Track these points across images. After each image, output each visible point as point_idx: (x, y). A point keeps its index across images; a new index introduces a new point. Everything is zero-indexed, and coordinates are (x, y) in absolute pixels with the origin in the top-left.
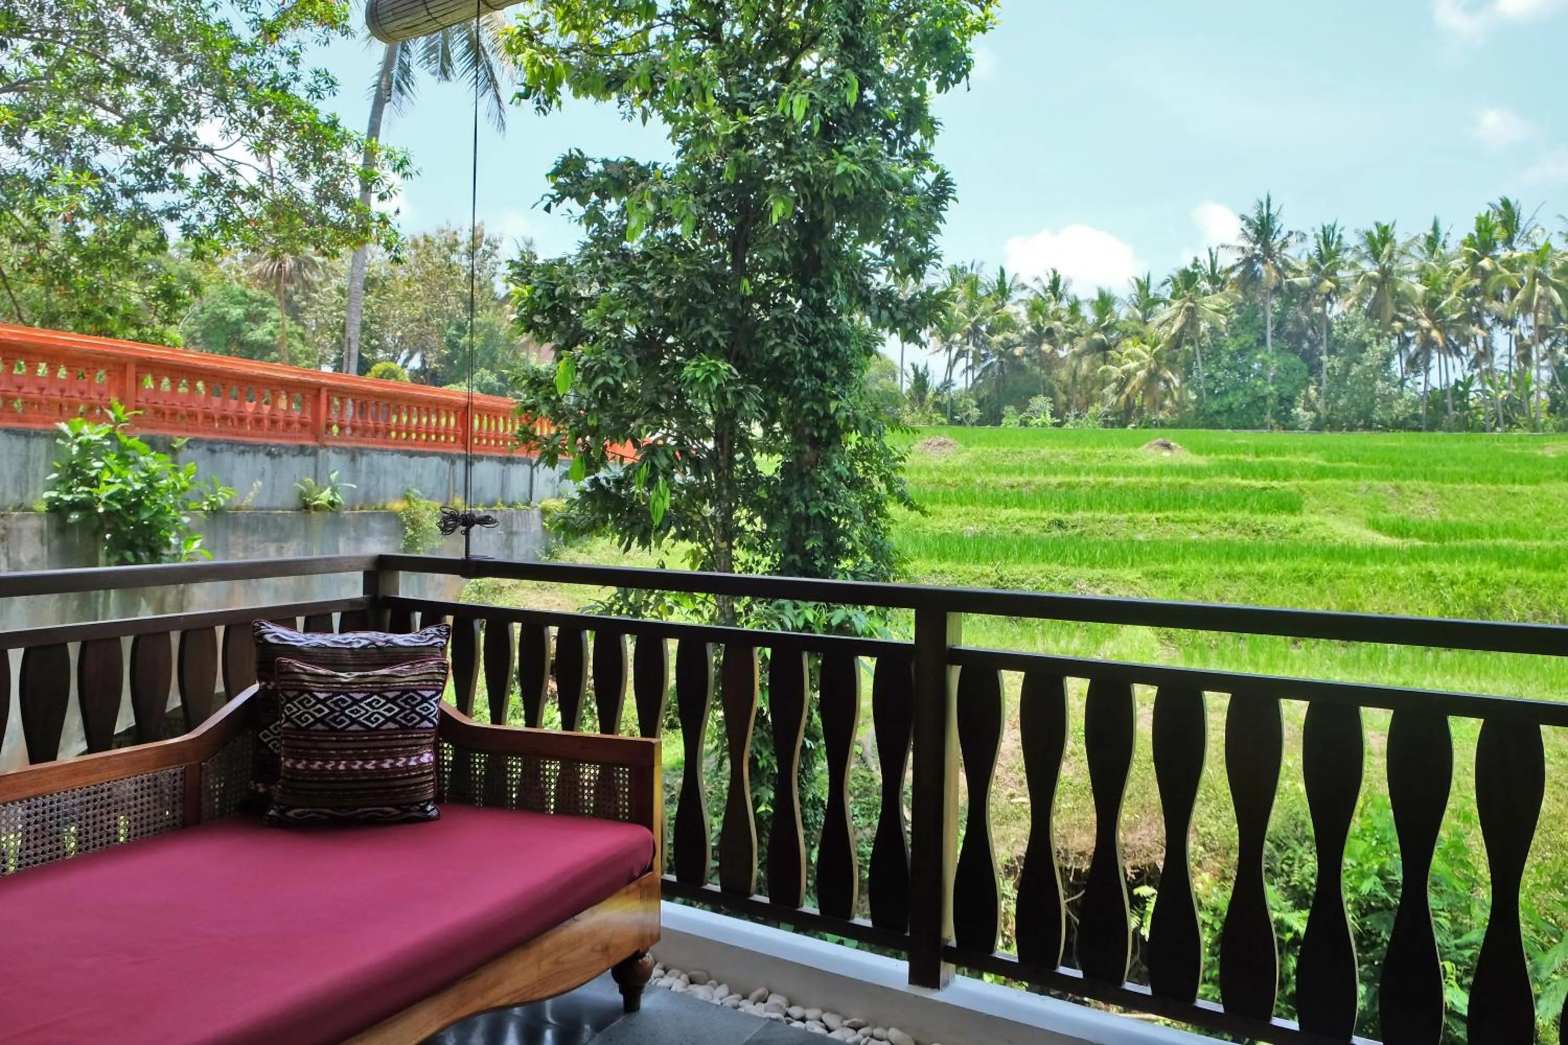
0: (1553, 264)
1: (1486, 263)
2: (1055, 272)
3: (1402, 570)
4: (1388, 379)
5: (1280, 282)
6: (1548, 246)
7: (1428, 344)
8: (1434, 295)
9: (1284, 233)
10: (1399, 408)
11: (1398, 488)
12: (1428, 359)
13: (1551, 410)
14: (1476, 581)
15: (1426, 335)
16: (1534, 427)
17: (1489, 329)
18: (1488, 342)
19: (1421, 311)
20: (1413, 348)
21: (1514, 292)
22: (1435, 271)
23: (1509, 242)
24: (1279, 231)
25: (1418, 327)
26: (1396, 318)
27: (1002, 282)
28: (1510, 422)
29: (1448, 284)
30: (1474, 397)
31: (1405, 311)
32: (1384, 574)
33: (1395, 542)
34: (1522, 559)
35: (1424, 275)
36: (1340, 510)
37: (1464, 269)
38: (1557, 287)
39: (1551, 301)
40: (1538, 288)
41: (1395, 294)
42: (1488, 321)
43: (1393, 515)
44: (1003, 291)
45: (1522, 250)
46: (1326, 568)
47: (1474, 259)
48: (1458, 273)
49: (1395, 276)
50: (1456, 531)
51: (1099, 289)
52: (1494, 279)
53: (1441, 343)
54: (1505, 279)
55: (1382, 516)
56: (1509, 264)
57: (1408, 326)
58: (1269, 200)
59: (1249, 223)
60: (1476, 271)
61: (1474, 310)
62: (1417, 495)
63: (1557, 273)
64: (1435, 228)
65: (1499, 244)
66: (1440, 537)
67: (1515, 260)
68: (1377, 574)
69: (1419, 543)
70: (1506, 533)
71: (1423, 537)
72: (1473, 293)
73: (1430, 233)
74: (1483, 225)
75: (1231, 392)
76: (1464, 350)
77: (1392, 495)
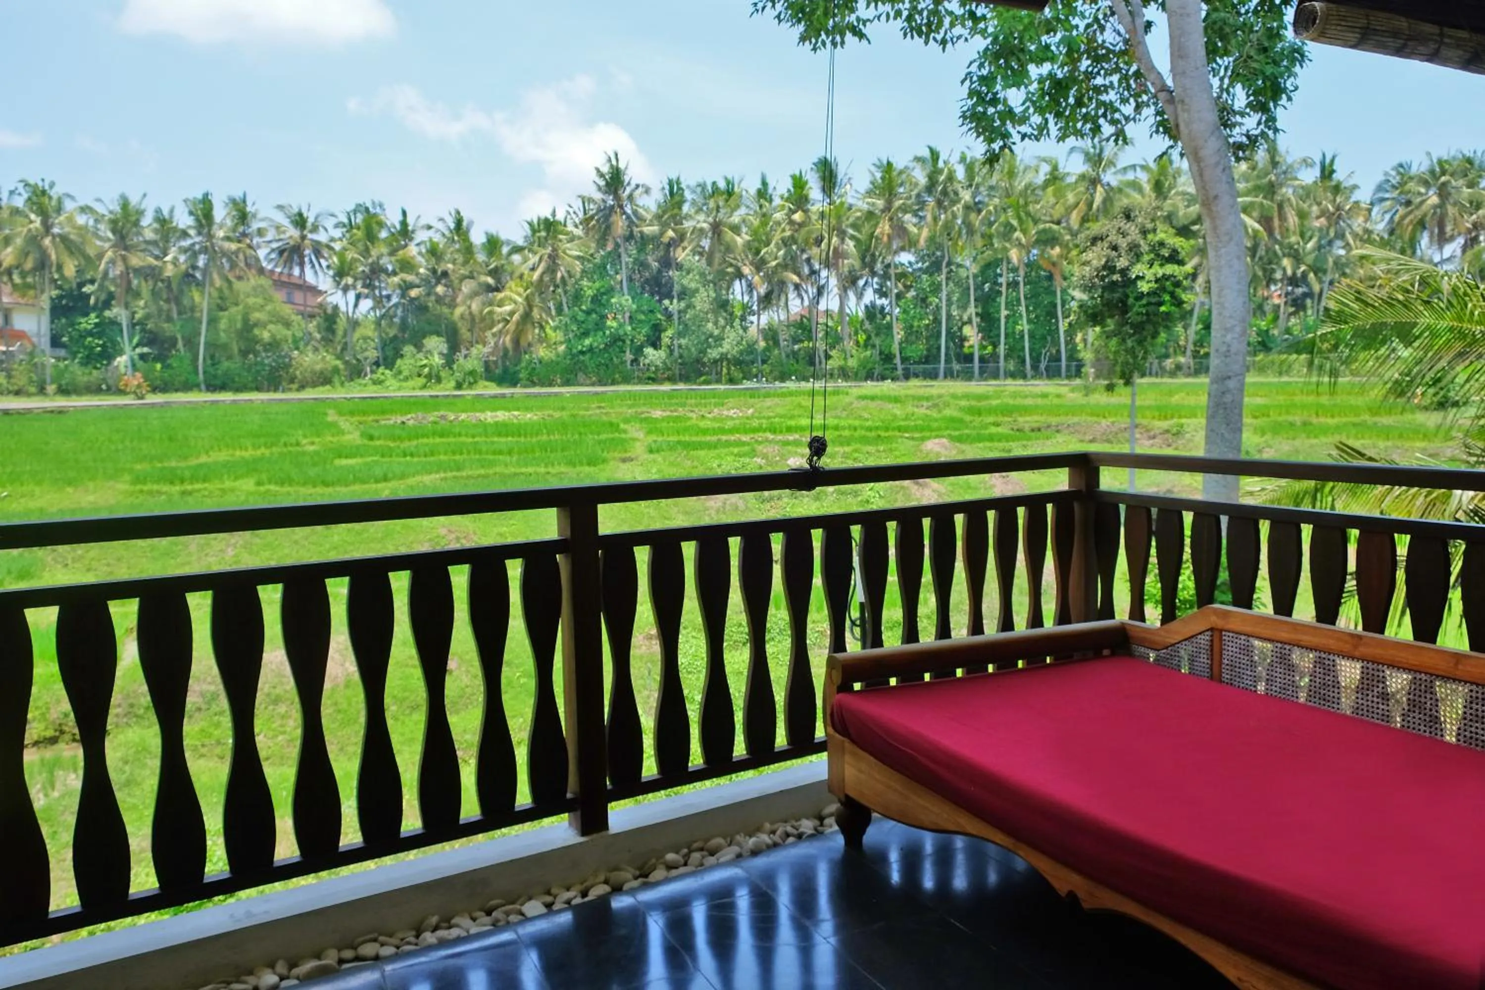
1: (797, 216)
2: (458, 213)
5: (632, 232)
8: (756, 244)
9: (633, 186)
19: (746, 259)
24: (629, 184)
27: (404, 223)
29: (771, 234)
31: (734, 259)
37: (783, 221)
41: (722, 244)
44: (405, 232)
47: (790, 214)
48: (778, 225)
51: (487, 233)
58: (616, 155)
59: (602, 175)
60: (791, 223)
64: (764, 183)
72: (787, 242)
73: (760, 187)
74: (798, 181)
75: (592, 333)
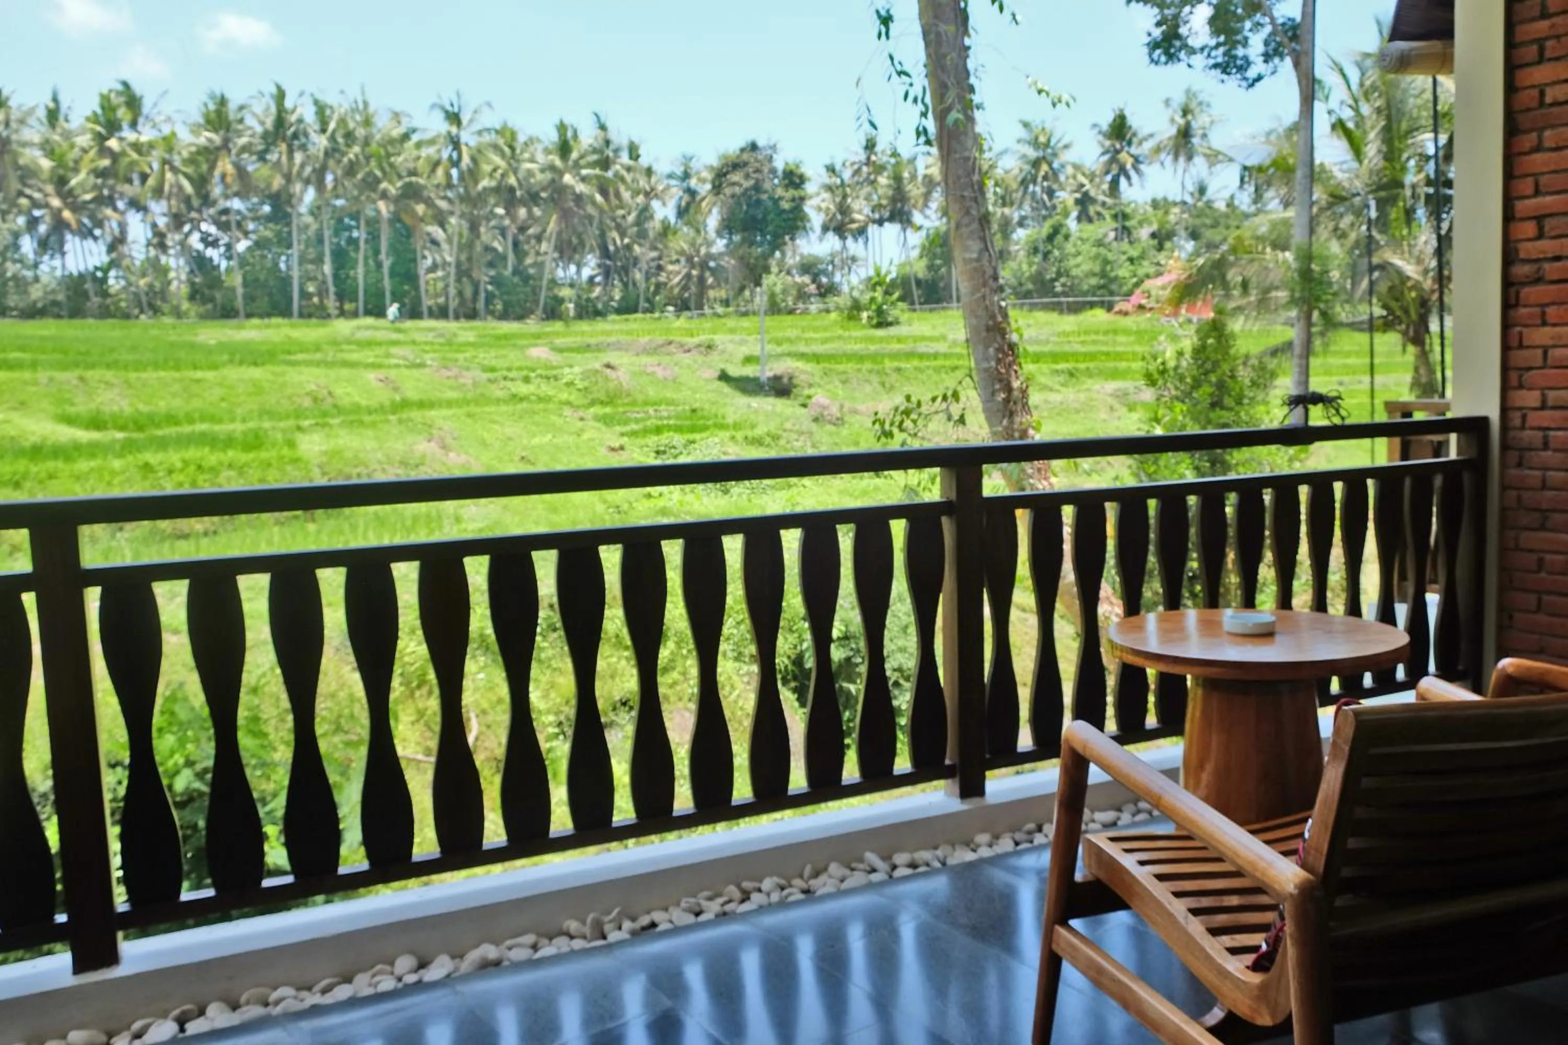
0: (179, 153)
1: (113, 143)
3: (117, 464)
4: (20, 261)
6: (174, 134)
7: (60, 226)
8: (61, 172)
10: (36, 293)
11: (82, 379)
12: (62, 243)
13: (192, 298)
14: (192, 468)
15: (57, 216)
16: (178, 314)
17: (123, 213)
18: (123, 226)
19: (50, 189)
20: (43, 228)
21: (144, 177)
22: (60, 146)
23: (134, 125)
25: (47, 206)
26: (21, 194)
28: (156, 311)
29: (77, 162)
30: (114, 282)
31: (30, 187)
32: (100, 470)
33: (94, 435)
34: (229, 442)
35: (48, 148)
36: (22, 405)
37: (91, 148)
38: (186, 176)
39: (181, 188)
40: (169, 175)
41: (18, 167)
42: (120, 205)
43: (82, 407)
45: (146, 135)
46: (34, 469)
47: (101, 139)
48: (85, 151)
49: (14, 146)
50: (153, 420)
52: (124, 161)
53: (74, 225)
54: (133, 163)
55: (71, 410)
56: (137, 147)
57: (35, 204)
60: (104, 151)
61: (106, 192)
62: (103, 386)
63: (186, 162)
64: (55, 100)
65: (125, 125)
66: (140, 428)
67: (142, 144)
68: (92, 470)
69: (120, 435)
70: (203, 419)
71: (122, 428)
72: (102, 174)
73: (52, 105)
74: (107, 105)
76: (97, 232)
77: (76, 387)
